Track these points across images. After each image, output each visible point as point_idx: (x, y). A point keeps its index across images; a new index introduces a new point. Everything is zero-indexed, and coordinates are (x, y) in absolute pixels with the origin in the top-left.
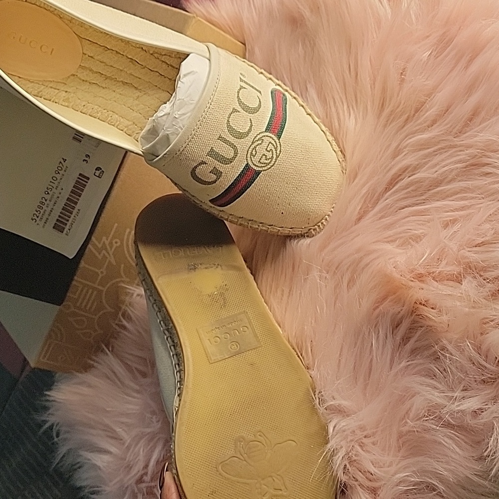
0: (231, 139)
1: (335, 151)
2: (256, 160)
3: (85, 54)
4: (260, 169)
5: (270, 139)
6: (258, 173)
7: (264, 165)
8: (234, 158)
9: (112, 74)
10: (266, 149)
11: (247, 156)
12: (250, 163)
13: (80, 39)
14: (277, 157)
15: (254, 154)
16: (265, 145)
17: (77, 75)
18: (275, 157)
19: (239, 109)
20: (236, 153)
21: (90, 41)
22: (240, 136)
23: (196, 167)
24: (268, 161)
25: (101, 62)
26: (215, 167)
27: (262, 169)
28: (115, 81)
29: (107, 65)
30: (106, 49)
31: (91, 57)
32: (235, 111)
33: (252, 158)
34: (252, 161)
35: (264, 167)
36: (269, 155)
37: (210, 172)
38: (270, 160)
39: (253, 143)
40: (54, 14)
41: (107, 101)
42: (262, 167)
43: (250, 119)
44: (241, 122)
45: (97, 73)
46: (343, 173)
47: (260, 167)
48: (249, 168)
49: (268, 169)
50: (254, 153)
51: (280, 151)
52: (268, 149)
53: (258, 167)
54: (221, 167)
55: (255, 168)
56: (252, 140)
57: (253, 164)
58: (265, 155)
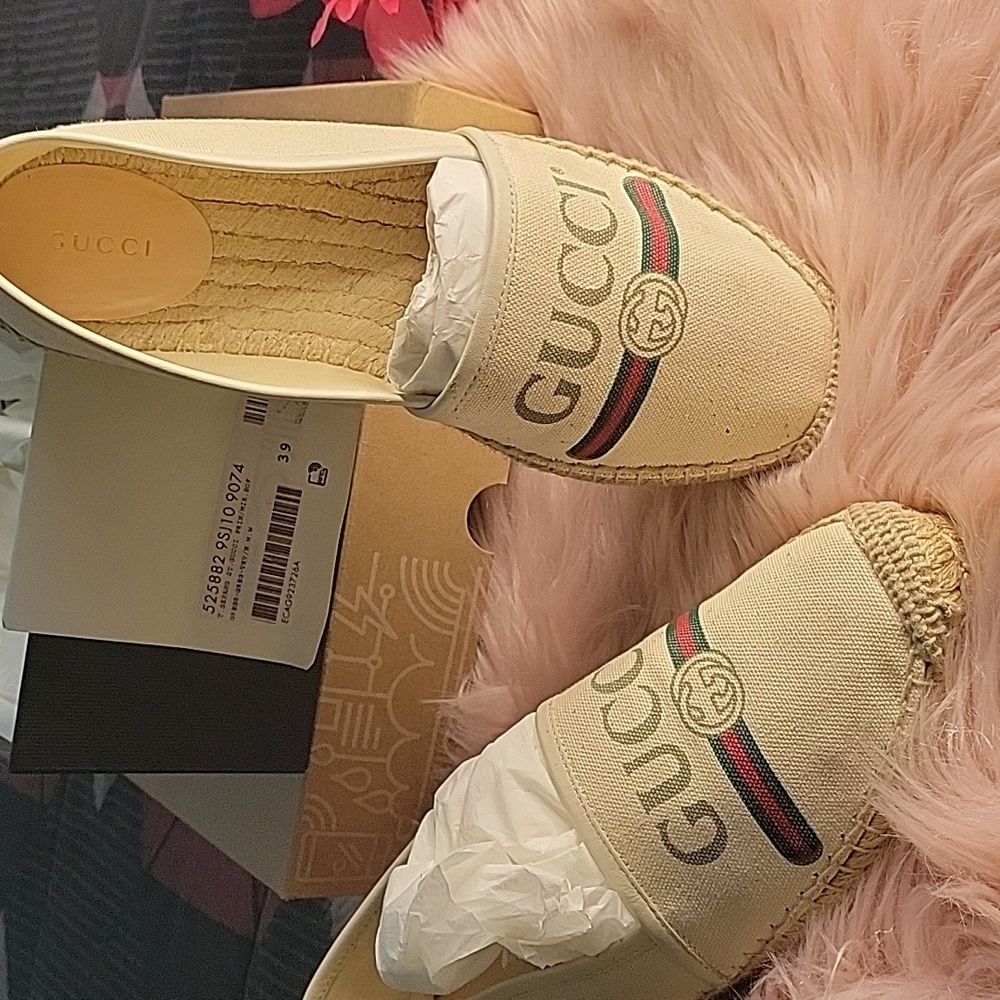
0: (577, 310)
1: (794, 268)
2: (641, 337)
3: (217, 232)
4: (655, 354)
5: (658, 284)
6: (653, 364)
7: (662, 343)
8: (596, 348)
9: (283, 256)
10: (657, 309)
11: (620, 335)
12: (632, 348)
13: (195, 202)
14: (684, 317)
15: (635, 327)
16: (650, 300)
17: (213, 281)
18: (678, 319)
19: (575, 242)
20: (597, 338)
21: (218, 201)
22: (595, 298)
23: (522, 393)
24: (668, 333)
25: (253, 237)
26: (562, 380)
27: (659, 353)
28: (294, 268)
29: (267, 240)
30: (255, 207)
31: (231, 234)
32: (567, 249)
33: (633, 337)
34: (634, 342)
35: (662, 346)
36: (666, 319)
37: (556, 394)
38: (670, 329)
39: (624, 304)
40: (128, 170)
41: (290, 315)
42: (658, 348)
43: (604, 256)
44: (587, 270)
45: (251, 262)
46: (827, 308)
47: (654, 350)
48: (632, 359)
49: (672, 349)
50: (633, 324)
51: (686, 304)
52: (661, 307)
53: (651, 351)
54: (573, 375)
55: (646, 355)
56: (622, 298)
57: (639, 348)
58: (658, 322)
